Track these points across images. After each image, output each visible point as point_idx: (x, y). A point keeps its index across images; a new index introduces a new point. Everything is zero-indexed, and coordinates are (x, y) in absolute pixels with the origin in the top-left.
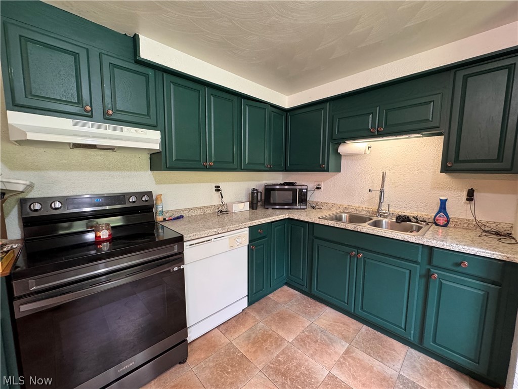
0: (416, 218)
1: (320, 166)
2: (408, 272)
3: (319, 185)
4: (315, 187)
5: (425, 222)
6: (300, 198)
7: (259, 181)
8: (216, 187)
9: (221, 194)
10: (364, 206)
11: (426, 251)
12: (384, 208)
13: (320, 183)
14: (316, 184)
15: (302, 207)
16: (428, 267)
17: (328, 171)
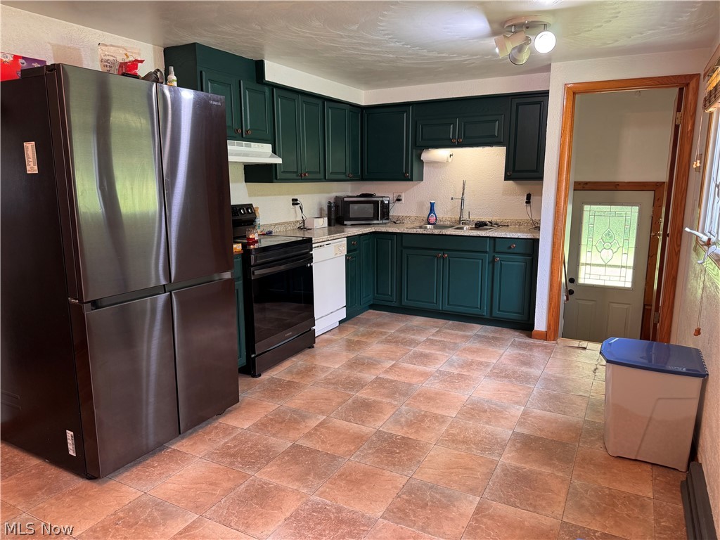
0: (490, 222)
1: (404, 174)
2: (481, 261)
3: (399, 196)
4: (395, 199)
5: (497, 224)
6: (382, 211)
7: (328, 193)
8: (293, 200)
9: (301, 208)
10: (447, 216)
11: (492, 241)
12: (465, 217)
13: (400, 194)
14: (396, 195)
15: (384, 221)
16: (493, 254)
17: (411, 180)
